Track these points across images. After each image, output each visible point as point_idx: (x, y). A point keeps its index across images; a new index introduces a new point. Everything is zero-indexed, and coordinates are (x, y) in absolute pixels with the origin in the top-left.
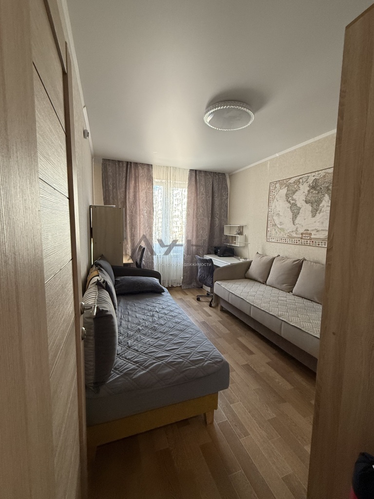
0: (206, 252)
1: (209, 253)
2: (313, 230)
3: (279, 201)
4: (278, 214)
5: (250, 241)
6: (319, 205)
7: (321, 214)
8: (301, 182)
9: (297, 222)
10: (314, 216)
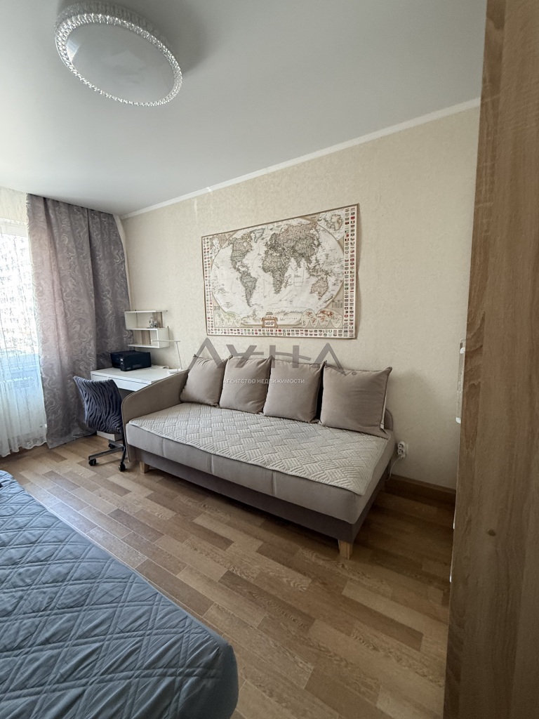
0: (94, 365)
1: (100, 367)
2: (278, 313)
3: (221, 267)
4: (222, 289)
5: (177, 337)
6: (283, 275)
7: (288, 288)
8: (253, 238)
9: (253, 301)
10: (277, 291)
